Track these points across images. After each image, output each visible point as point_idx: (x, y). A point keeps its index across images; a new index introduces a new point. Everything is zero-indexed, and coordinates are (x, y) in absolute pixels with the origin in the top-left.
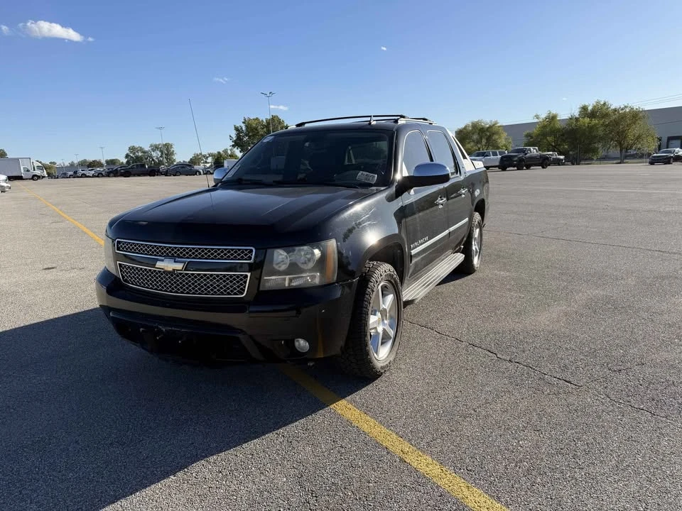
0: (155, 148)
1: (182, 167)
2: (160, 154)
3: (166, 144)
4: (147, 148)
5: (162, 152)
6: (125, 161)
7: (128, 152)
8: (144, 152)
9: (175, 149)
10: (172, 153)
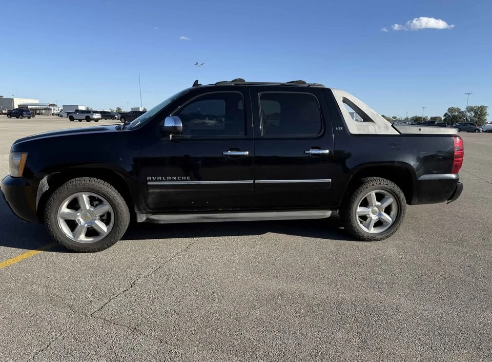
0: (470, 109)
1: (464, 125)
2: (473, 114)
3: (481, 107)
4: (463, 109)
5: (476, 113)
6: (443, 118)
7: (447, 112)
8: (461, 112)
9: (488, 111)
10: (485, 114)
